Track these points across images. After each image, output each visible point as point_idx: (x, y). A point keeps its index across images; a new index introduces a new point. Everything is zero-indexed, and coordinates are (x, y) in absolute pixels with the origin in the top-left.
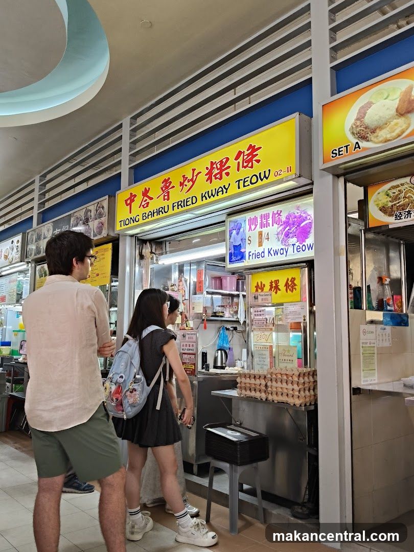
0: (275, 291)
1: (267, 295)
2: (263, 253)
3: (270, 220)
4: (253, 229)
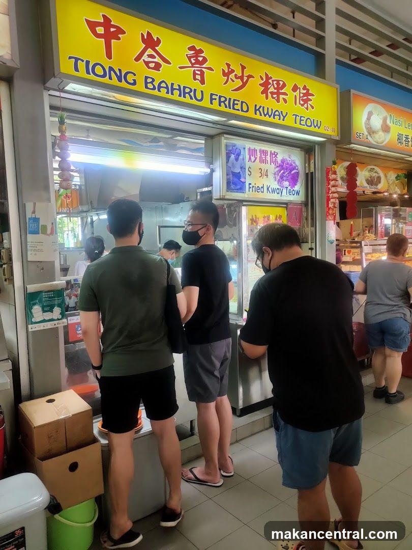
2: (262, 189)
3: (268, 158)
4: (252, 161)
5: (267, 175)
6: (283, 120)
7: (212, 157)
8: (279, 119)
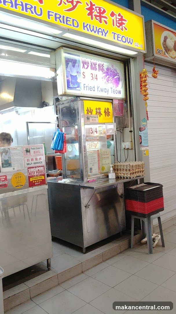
0: (99, 115)
1: (95, 117)
2: (94, 88)
3: (97, 67)
4: (86, 68)
5: (97, 79)
6: (105, 36)
7: (56, 65)
8: (102, 35)
